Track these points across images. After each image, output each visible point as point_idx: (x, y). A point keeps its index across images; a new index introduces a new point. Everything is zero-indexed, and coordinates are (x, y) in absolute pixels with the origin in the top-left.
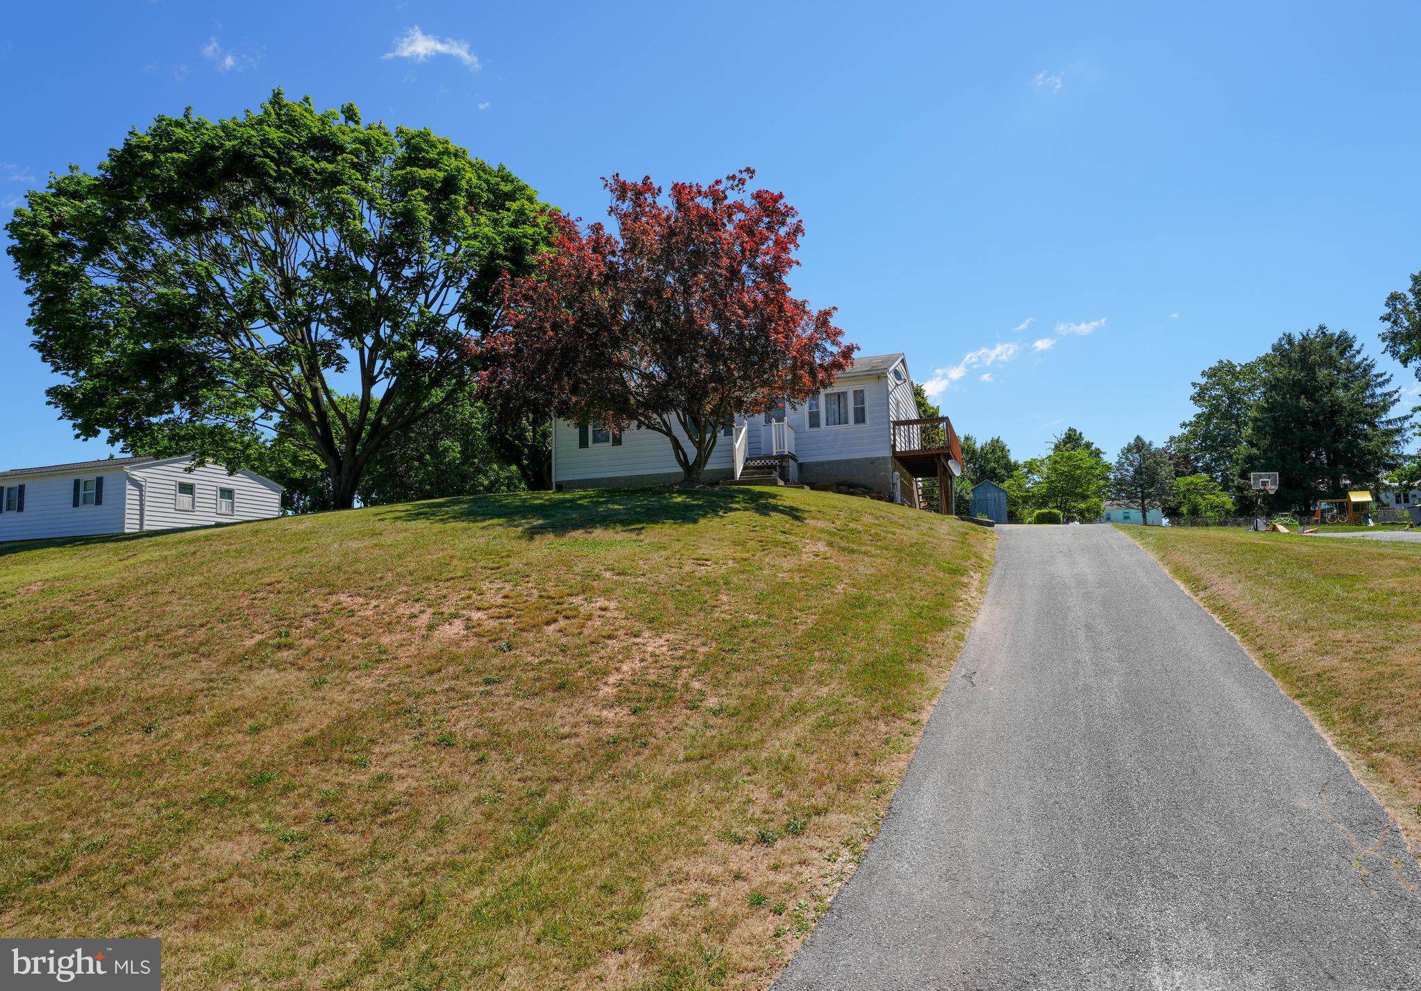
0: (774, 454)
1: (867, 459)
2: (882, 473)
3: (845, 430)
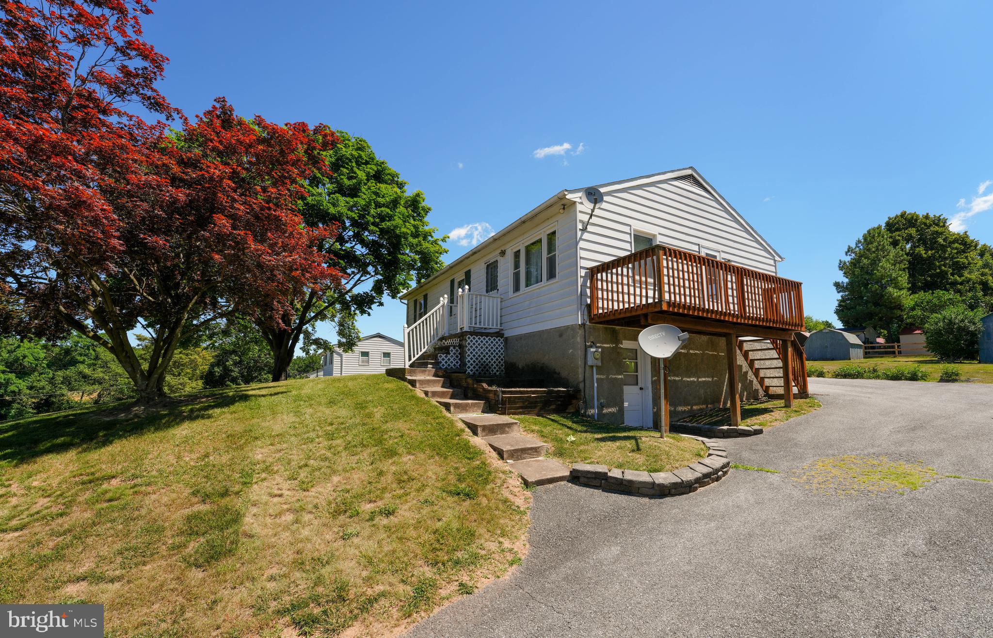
0: (459, 331)
1: (556, 330)
2: (571, 351)
3: (538, 290)
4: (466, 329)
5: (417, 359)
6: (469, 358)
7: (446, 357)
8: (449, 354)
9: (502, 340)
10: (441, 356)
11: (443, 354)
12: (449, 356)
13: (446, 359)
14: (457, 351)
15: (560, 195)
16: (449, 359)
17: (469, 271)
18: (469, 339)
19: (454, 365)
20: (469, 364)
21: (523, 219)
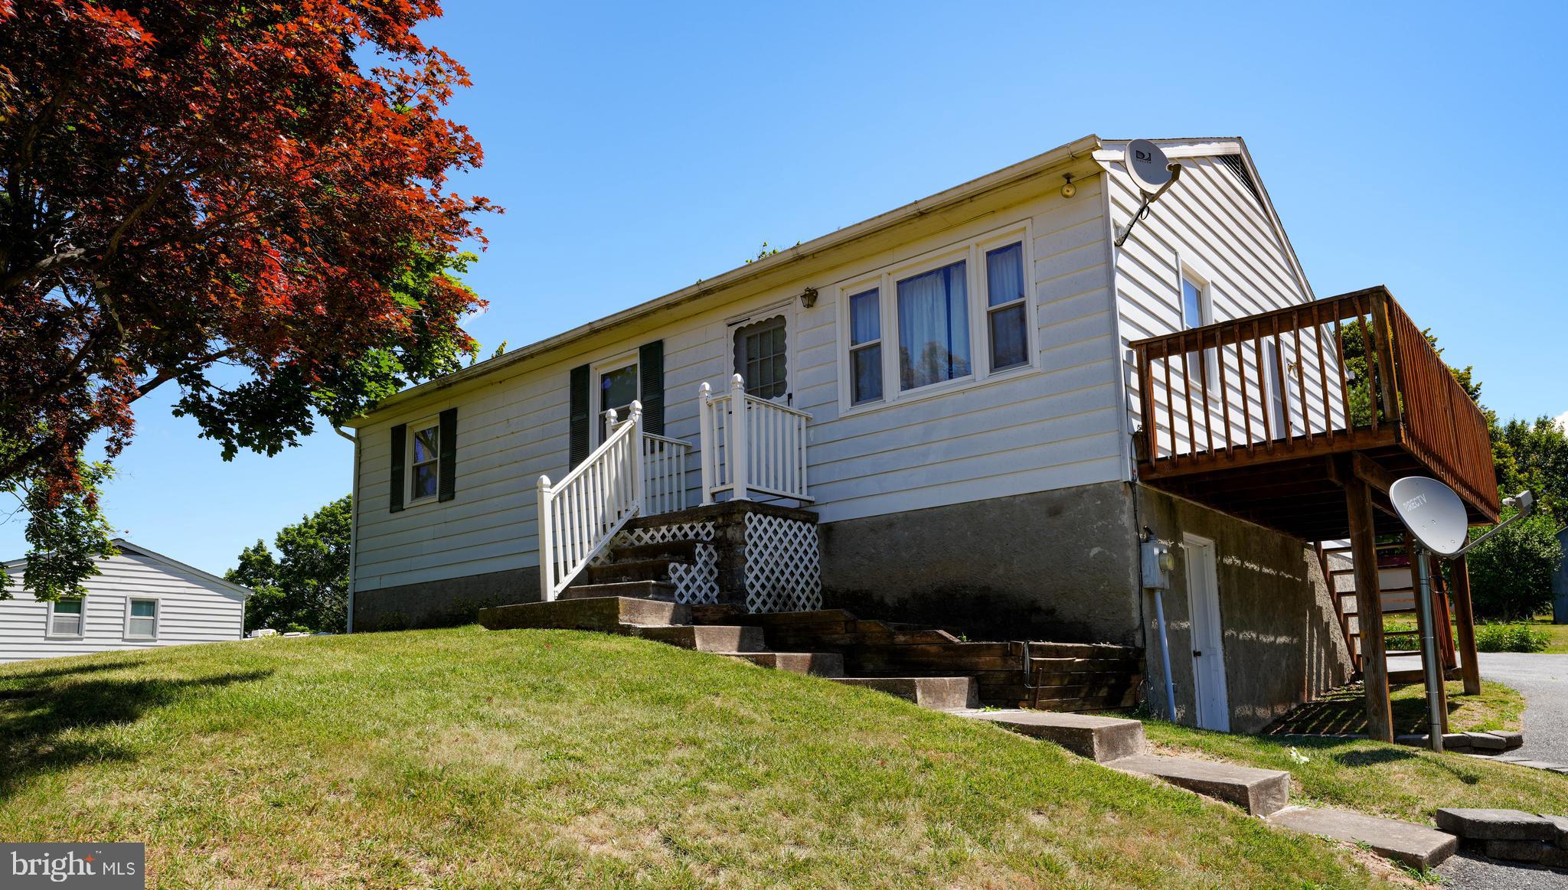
0: (707, 501)
1: (1034, 499)
2: (1095, 551)
3: (961, 396)
4: (740, 494)
5: (575, 582)
6: (751, 576)
7: (688, 571)
8: (695, 563)
9: (813, 530)
10: (675, 570)
11: (681, 564)
12: (694, 570)
13: (687, 580)
14: (710, 555)
15: (1077, 149)
16: (694, 580)
17: (659, 345)
18: (753, 522)
19: (706, 596)
20: (752, 594)
21: (922, 207)
